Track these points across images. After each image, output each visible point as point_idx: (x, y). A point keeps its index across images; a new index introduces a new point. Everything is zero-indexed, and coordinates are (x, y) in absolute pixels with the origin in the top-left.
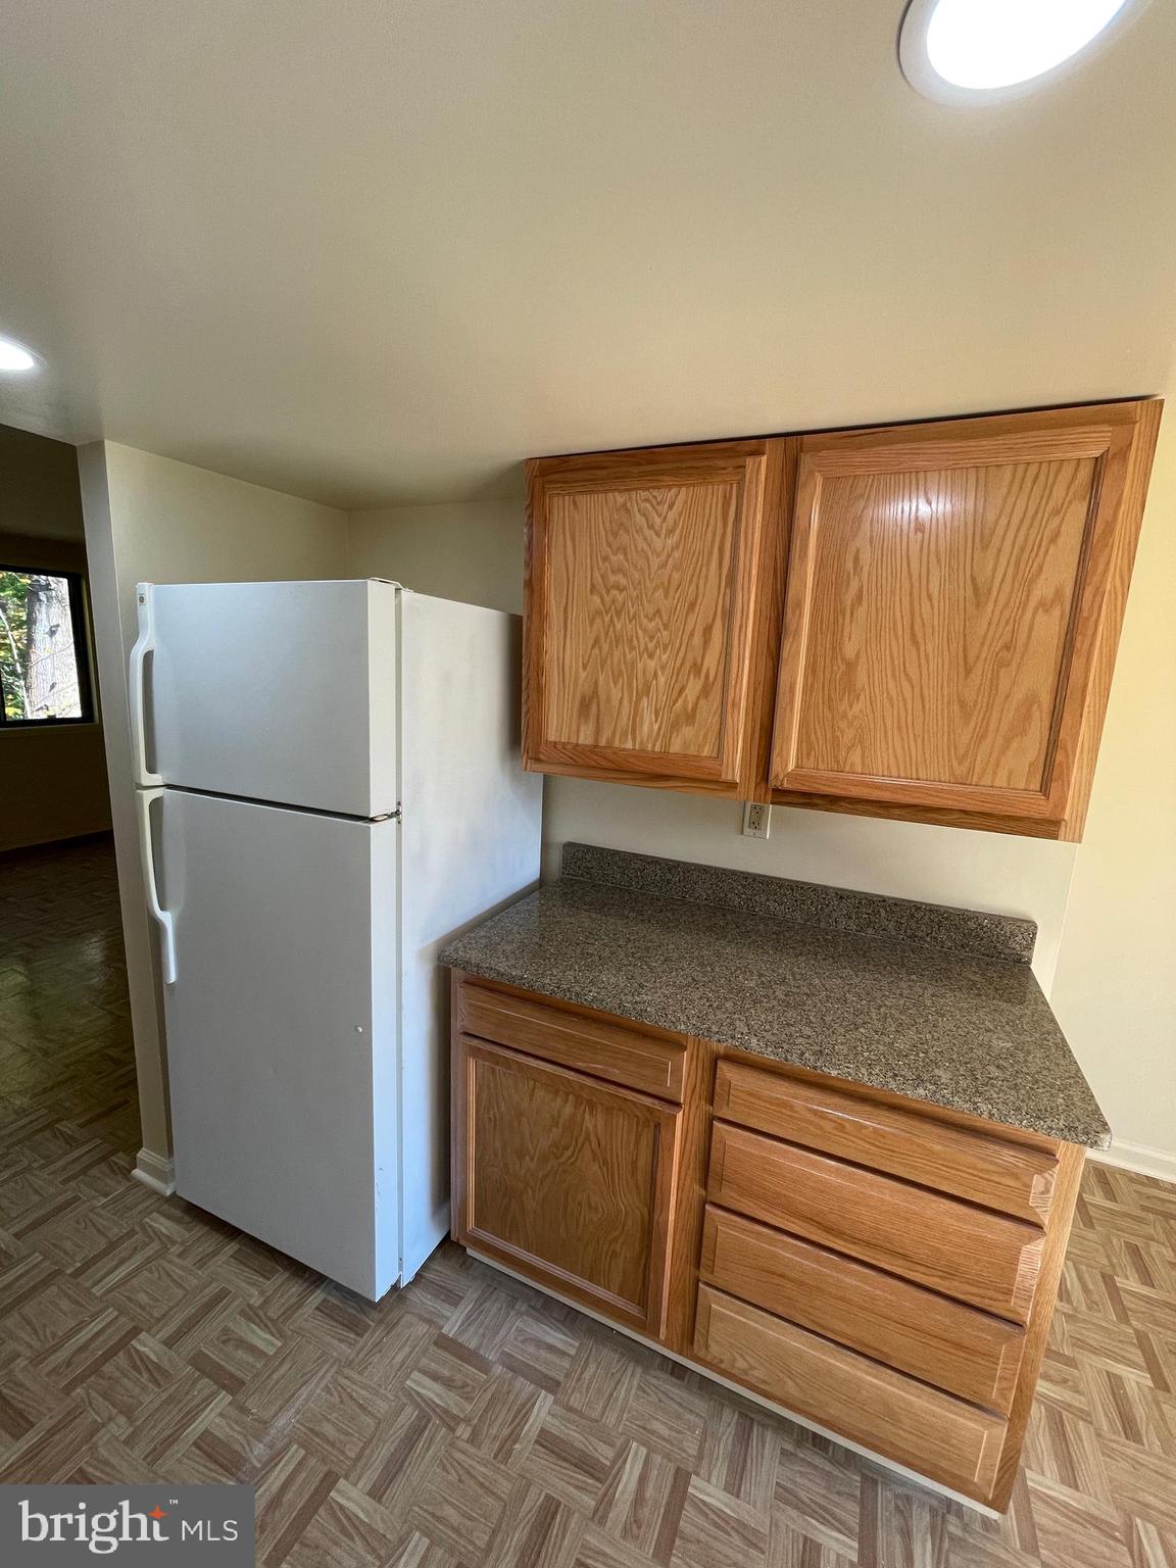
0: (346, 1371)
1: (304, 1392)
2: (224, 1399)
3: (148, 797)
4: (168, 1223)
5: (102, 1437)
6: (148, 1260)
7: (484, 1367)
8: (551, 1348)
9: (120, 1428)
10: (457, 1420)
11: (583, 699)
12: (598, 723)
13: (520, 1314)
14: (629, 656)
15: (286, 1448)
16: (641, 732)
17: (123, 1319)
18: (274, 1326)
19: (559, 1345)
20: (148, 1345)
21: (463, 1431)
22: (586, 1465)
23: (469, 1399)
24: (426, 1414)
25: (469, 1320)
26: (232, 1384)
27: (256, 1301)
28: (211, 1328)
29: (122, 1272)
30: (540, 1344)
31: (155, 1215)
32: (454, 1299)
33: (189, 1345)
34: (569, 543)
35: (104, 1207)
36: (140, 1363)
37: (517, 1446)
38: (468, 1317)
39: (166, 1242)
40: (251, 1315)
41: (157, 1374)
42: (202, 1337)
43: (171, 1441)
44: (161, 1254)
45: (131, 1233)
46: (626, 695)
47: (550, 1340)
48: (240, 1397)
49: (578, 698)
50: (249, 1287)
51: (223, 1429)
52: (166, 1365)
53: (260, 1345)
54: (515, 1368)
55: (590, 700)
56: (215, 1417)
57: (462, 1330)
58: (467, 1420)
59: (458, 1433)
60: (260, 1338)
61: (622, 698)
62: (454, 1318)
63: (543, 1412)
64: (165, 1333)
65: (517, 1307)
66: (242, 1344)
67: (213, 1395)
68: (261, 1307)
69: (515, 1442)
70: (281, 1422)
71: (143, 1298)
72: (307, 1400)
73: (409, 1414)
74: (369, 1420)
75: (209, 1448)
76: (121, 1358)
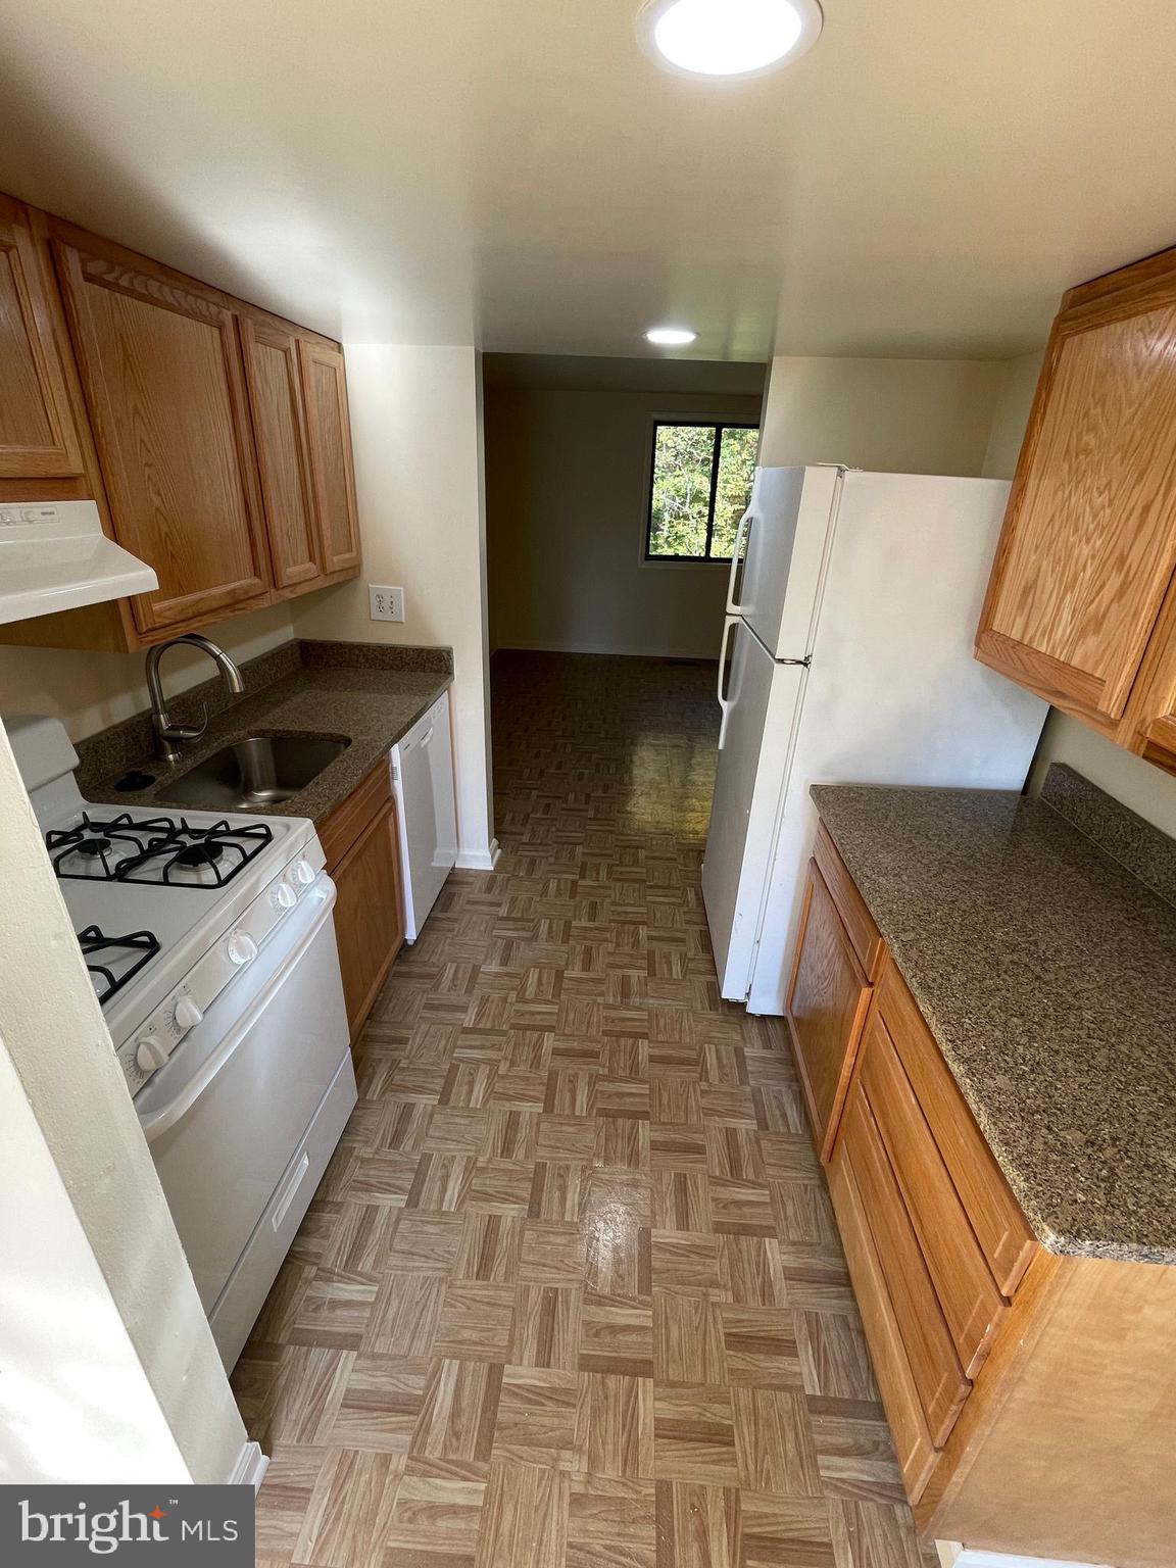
0: (690, 1014)
1: (669, 1002)
2: (644, 973)
3: (729, 621)
4: (694, 897)
5: (605, 944)
6: (673, 904)
7: (744, 1081)
8: (784, 1116)
9: (611, 947)
10: (707, 1080)
11: (1025, 587)
12: (1028, 619)
13: (790, 1087)
14: (1071, 539)
15: (644, 1010)
16: (1056, 633)
17: (645, 916)
18: (686, 971)
19: (790, 1121)
20: (643, 932)
21: (704, 1085)
22: (735, 1164)
23: (721, 1081)
24: (698, 1062)
25: (762, 1059)
26: (652, 973)
27: (690, 955)
28: (666, 947)
29: (662, 899)
30: (781, 1107)
31: (693, 889)
32: (767, 1045)
33: (654, 944)
34: (1064, 395)
35: (681, 870)
36: (636, 934)
37: (717, 1118)
38: (764, 1058)
39: (686, 903)
40: (683, 958)
41: (636, 944)
42: (661, 949)
43: (619, 967)
44: (680, 905)
45: (678, 889)
46: (1056, 587)
47: (789, 1113)
48: (649, 979)
49: (1023, 584)
50: (692, 948)
51: (635, 980)
52: (641, 943)
53: (674, 971)
54: (756, 1098)
55: (1031, 587)
56: (636, 975)
57: (754, 1059)
58: (711, 1085)
59: (701, 1083)
60: (677, 969)
61: (1053, 589)
62: (755, 1051)
63: (745, 1126)
64: (653, 934)
65: (793, 1084)
66: (669, 963)
67: (643, 969)
68: (689, 959)
69: (718, 1116)
70: (651, 1001)
71: (658, 915)
72: (666, 1005)
73: (693, 1054)
74: (677, 1036)
75: (625, 983)
76: (632, 927)
